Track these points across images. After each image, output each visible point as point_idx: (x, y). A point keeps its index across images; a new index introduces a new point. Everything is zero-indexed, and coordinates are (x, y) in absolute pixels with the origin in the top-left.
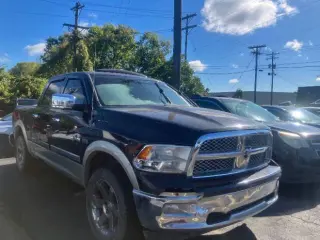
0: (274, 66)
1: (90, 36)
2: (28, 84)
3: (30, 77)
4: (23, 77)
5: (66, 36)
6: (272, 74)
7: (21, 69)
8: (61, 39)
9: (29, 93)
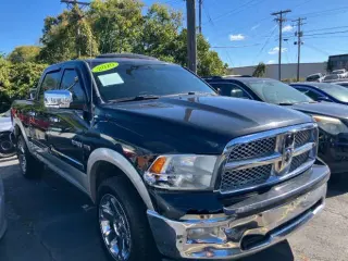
0: (300, 34)
1: (92, 13)
2: (29, 72)
3: (30, 64)
4: (23, 64)
5: (66, 14)
6: (298, 43)
7: (20, 54)
8: (60, 18)
9: (32, 82)
